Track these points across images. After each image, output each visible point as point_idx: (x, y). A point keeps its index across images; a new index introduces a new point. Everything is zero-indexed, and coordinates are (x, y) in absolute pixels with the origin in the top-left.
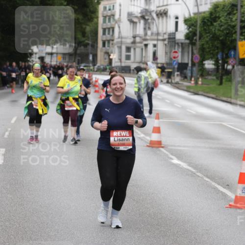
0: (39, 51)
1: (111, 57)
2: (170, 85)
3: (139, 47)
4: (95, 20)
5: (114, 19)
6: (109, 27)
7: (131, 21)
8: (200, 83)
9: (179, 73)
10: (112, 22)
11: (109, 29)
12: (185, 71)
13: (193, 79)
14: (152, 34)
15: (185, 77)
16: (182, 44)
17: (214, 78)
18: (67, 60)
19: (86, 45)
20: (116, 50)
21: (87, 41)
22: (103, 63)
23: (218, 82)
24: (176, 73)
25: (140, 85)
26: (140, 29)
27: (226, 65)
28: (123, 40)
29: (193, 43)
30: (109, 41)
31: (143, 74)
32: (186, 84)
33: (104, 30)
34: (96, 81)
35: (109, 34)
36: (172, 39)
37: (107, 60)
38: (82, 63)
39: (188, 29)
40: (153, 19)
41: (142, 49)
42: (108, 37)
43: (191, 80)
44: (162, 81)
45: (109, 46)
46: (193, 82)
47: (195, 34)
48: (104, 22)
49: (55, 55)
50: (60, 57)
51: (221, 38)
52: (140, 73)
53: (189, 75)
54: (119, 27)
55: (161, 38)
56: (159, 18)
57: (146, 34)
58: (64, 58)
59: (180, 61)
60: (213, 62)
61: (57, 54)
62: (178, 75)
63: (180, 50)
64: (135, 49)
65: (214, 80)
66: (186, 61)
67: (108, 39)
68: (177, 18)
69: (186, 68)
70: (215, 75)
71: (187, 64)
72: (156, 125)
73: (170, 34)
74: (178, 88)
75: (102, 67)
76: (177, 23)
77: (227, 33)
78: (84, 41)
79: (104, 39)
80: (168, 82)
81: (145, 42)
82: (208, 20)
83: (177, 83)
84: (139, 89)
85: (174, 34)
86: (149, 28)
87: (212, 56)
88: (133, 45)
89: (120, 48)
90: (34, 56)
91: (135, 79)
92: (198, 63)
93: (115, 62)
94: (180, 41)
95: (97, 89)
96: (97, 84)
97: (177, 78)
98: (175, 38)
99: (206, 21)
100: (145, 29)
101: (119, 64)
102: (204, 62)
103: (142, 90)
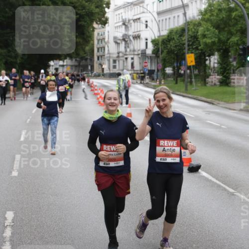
0: (55, 64)
1: (103, 67)
2: (142, 85)
3: (121, 60)
4: (92, 42)
5: (104, 41)
6: (101, 46)
7: (116, 43)
8: (163, 83)
9: (148, 77)
10: (104, 44)
11: (101, 48)
12: (153, 75)
13: (158, 80)
14: (130, 51)
15: (153, 79)
16: (151, 57)
17: (172, 79)
18: (74, 70)
19: (86, 59)
20: (107, 62)
21: (87, 57)
22: (98, 71)
23: (174, 82)
24: (147, 77)
25: (119, 85)
26: (122, 48)
27: (180, 71)
28: (111, 55)
29: (157, 56)
30: (101, 56)
31: (122, 77)
32: (153, 84)
33: (98, 49)
34: (92, 83)
35: (101, 51)
36: (143, 54)
37: (101, 69)
38: (84, 71)
39: (154, 47)
40: (130, 40)
41: (124, 61)
42: (101, 53)
43: (157, 81)
44: (137, 82)
45: (101, 60)
46: (158, 83)
47: (158, 50)
48: (98, 43)
49: (65, 67)
50: (69, 67)
51: (175, 52)
52: (119, 77)
53: (155, 77)
54: (108, 47)
55: (136, 53)
56: (134, 40)
57: (126, 51)
58: (72, 69)
59: (149, 69)
60: (172, 69)
61: (67, 65)
62: (147, 78)
63: (149, 61)
64: (119, 61)
65: (172, 81)
66: (153, 68)
67: (101, 54)
68: (147, 40)
69: (153, 73)
70: (173, 77)
71: (154, 71)
72: (129, 112)
73: (142, 51)
74: (148, 87)
75: (97, 74)
76: (147, 43)
77: (180, 49)
78: (84, 57)
79: (98, 55)
80: (141, 83)
81: (126, 57)
82: (166, 41)
83: (147, 83)
84: (119, 88)
85: (145, 50)
86: (128, 47)
87: (170, 64)
88: (118, 59)
89: (109, 61)
90: (51, 68)
91: (116, 81)
92: (161, 70)
93: (106, 70)
94: (149, 55)
95: (92, 88)
96: (92, 85)
97: (147, 80)
98: (145, 53)
99: (165, 41)
100: (125, 47)
101: (108, 72)
102: (165, 69)
103: (121, 88)
